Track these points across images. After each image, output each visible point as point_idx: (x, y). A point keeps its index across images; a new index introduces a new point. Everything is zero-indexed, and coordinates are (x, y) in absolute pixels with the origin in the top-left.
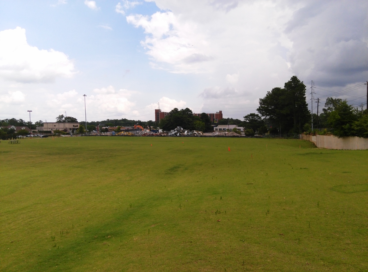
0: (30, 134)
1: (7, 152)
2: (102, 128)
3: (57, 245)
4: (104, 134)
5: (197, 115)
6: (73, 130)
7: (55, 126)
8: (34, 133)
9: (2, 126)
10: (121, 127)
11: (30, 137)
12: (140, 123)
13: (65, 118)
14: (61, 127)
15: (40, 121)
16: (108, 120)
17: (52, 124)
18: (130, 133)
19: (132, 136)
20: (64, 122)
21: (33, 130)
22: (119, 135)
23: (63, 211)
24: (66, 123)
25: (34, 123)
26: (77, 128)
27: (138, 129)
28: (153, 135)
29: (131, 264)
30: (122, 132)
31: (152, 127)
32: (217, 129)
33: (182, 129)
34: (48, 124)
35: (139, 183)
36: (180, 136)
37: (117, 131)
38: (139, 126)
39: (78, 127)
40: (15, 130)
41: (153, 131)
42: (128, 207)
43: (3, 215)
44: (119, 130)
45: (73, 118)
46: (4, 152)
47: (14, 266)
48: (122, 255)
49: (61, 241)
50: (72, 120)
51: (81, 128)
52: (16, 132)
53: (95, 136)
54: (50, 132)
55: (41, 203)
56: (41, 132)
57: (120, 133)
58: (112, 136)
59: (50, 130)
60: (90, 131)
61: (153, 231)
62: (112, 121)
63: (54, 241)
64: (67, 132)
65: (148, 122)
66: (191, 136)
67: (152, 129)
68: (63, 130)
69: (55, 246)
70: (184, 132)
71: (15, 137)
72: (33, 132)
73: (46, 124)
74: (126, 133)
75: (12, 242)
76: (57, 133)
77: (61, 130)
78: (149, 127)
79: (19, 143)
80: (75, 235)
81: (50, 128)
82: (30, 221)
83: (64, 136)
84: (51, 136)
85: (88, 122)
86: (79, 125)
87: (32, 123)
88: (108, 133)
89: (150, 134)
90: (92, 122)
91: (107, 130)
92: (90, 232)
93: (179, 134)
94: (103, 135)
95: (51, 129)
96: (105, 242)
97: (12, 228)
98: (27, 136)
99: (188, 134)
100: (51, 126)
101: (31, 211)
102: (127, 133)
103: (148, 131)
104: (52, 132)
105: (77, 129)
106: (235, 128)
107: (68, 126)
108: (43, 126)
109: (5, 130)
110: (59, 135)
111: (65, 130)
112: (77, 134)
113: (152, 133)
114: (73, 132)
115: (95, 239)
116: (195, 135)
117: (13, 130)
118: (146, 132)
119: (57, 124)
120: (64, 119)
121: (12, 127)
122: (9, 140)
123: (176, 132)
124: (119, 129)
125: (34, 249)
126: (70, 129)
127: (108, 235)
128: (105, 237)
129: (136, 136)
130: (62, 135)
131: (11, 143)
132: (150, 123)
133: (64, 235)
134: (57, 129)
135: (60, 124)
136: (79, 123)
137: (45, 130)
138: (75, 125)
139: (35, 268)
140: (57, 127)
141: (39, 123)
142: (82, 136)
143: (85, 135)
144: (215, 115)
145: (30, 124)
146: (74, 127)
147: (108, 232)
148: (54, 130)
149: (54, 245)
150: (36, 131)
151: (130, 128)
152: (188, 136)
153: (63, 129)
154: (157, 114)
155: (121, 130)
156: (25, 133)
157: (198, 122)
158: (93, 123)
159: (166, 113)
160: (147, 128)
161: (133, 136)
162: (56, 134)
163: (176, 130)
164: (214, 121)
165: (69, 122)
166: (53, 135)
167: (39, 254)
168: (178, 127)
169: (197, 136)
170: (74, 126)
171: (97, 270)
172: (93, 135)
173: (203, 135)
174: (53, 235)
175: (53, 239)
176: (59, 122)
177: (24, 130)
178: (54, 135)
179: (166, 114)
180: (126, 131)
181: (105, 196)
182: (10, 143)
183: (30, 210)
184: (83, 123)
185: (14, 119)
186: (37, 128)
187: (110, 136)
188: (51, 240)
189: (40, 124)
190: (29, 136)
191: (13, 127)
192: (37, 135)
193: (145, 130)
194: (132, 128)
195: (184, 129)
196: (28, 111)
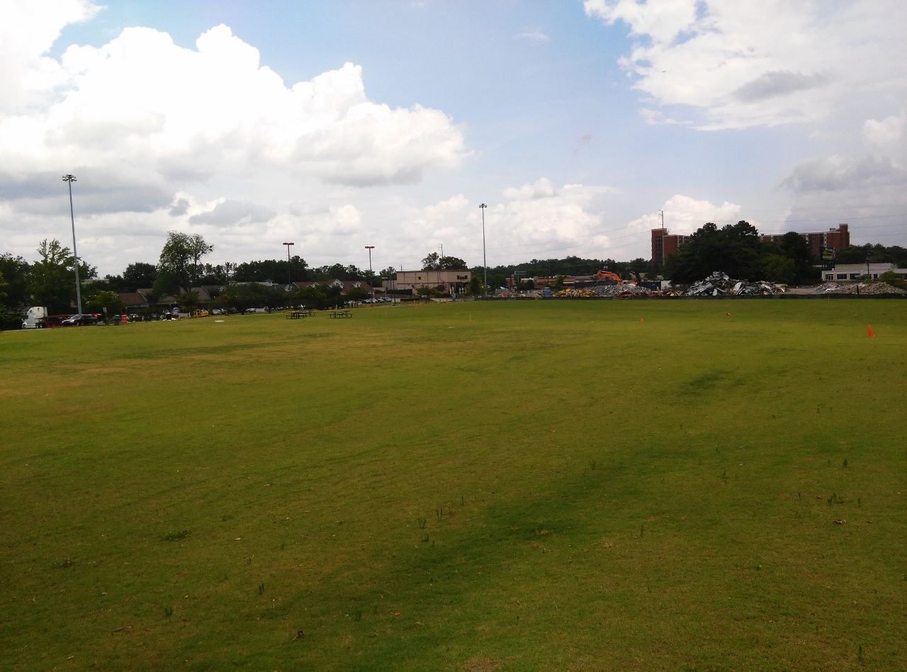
0: (370, 297)
1: (328, 335)
2: (520, 280)
3: (431, 539)
4: (524, 295)
5: (772, 240)
6: (458, 286)
7: (420, 278)
8: (378, 295)
9: (317, 281)
10: (565, 277)
11: (369, 303)
12: (612, 266)
13: (440, 259)
14: (433, 280)
15: (391, 268)
16: (535, 260)
17: (414, 274)
18: (588, 291)
19: (593, 297)
20: (438, 268)
21: (375, 289)
22: (559, 298)
23: (440, 466)
24: (443, 271)
25: (377, 274)
26: (465, 281)
27: (608, 281)
28: (644, 296)
29: (601, 602)
30: (568, 290)
31: (642, 275)
32: (829, 277)
33: (727, 278)
34: (406, 274)
35: (611, 413)
36: (721, 296)
37: (554, 288)
38: (609, 275)
39: (469, 279)
40: (341, 290)
41: (646, 285)
42: (588, 467)
43: (323, 466)
44: (560, 285)
45: (456, 259)
46: (321, 335)
47: (346, 574)
48: (576, 578)
49: (439, 530)
50: (454, 264)
51: (475, 283)
52: (342, 294)
53: (505, 299)
54: (409, 292)
55: (395, 445)
56: (393, 293)
57: (562, 292)
58: (544, 298)
59: (410, 287)
60: (493, 289)
61: (652, 531)
62: (543, 264)
63: (423, 528)
64: (446, 292)
65: (633, 262)
66: (753, 297)
67: (643, 281)
68: (437, 288)
69: (427, 540)
70: (733, 286)
71: (341, 305)
72: (377, 292)
73: (402, 274)
74: (575, 292)
75: (341, 523)
76: (424, 294)
77: (431, 286)
78: (634, 276)
79: (349, 316)
80: (468, 520)
81: (409, 284)
82: (375, 482)
83: (437, 300)
84: (412, 300)
85: (488, 268)
86: (469, 274)
87: (374, 272)
88: (535, 293)
89: (637, 294)
90: (499, 267)
91: (531, 286)
92: (500, 516)
93: (718, 291)
94: (523, 298)
95: (411, 285)
96: (535, 543)
97: (340, 493)
98: (365, 302)
99: (744, 292)
100: (411, 280)
101: (377, 461)
102: (580, 291)
103: (632, 285)
104: (414, 292)
105: (465, 284)
106: (891, 272)
107: (448, 277)
108: (396, 280)
109: (324, 289)
110: (428, 299)
111: (441, 288)
112: (466, 296)
113: (643, 290)
114: (457, 291)
115: (512, 533)
116: (766, 293)
117: (337, 290)
118: (626, 287)
119: (425, 274)
120: (438, 262)
121: (335, 283)
122: (330, 311)
123: (709, 285)
124: (560, 281)
125: (384, 541)
126: (452, 285)
127: (541, 528)
128: (533, 531)
129: (603, 298)
130: (434, 299)
131: (335, 317)
132: (638, 265)
133: (444, 518)
134: (423, 286)
135: (430, 273)
136: (470, 270)
137: (399, 288)
138: (462, 274)
139: (387, 583)
140: (423, 281)
141: (388, 272)
142: (476, 299)
143: (483, 299)
144: (825, 238)
145: (369, 273)
146: (459, 281)
147: (541, 521)
148: (418, 287)
149: (424, 538)
150: (382, 289)
151: (587, 279)
152: (742, 296)
153: (436, 285)
154: (657, 241)
155: (565, 285)
156: (360, 296)
157: (774, 257)
158: (500, 270)
159: (681, 237)
160: (630, 278)
161: (595, 298)
162: (423, 296)
163: (710, 281)
164: (822, 255)
165: (448, 269)
166: (416, 300)
167: (395, 553)
168: (716, 274)
169: (770, 296)
170: (458, 277)
171: (518, 604)
172: (500, 298)
173: (789, 293)
174: (422, 515)
175: (422, 523)
176: (428, 269)
177: (358, 288)
178: (418, 299)
179: (680, 242)
180: (577, 286)
181: (531, 437)
182: (333, 316)
183: (374, 459)
184: (478, 271)
185: (338, 264)
186: (384, 283)
187: (539, 299)
188: (418, 526)
189: (390, 275)
190: (367, 301)
191: (337, 282)
192: (384, 299)
193: (625, 283)
194: (592, 278)
195: (731, 277)
196: (367, 247)
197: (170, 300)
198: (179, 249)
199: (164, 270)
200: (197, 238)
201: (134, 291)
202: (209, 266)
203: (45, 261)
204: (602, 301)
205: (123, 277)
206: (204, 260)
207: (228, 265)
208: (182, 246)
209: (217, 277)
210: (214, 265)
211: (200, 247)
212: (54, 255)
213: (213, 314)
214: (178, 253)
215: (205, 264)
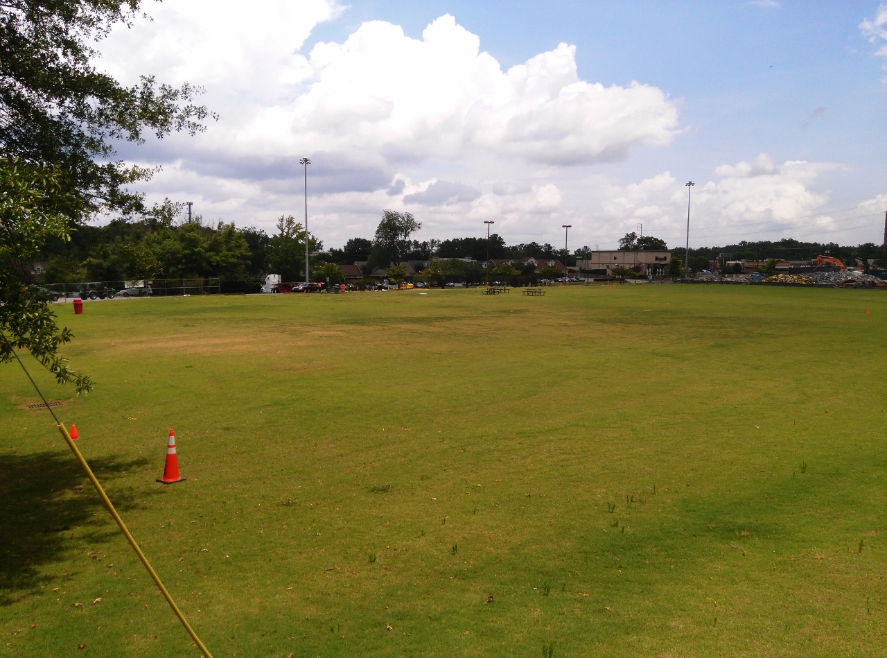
0: (563, 275)
1: (521, 311)
2: (725, 263)
3: (620, 524)
4: (729, 279)
6: (655, 268)
7: (615, 258)
8: (571, 274)
9: (513, 259)
10: (779, 261)
11: (562, 282)
12: (834, 250)
13: (638, 240)
14: (629, 260)
15: (586, 247)
16: (744, 242)
17: (609, 254)
18: (804, 278)
19: (810, 285)
20: (636, 249)
21: (569, 268)
22: (770, 283)
23: (630, 451)
24: (641, 251)
25: (572, 253)
26: (663, 262)
27: (828, 267)
28: (872, 285)
29: (811, 617)
30: (781, 275)
31: (870, 261)
34: (602, 254)
35: (826, 412)
37: (765, 272)
38: (830, 260)
39: (668, 261)
40: (535, 268)
41: (875, 273)
42: (796, 469)
43: (513, 439)
44: (772, 270)
45: (656, 239)
46: (516, 312)
47: (534, 547)
48: (782, 587)
49: (628, 516)
50: (653, 245)
51: (674, 264)
52: (537, 272)
53: (707, 282)
54: (604, 272)
55: (584, 426)
56: (587, 273)
57: (774, 277)
58: (752, 283)
59: (604, 267)
60: (694, 271)
61: (872, 547)
62: (753, 246)
63: (612, 512)
64: (641, 273)
65: (861, 247)
67: (871, 268)
68: (633, 269)
69: (616, 525)
71: (535, 284)
72: (570, 271)
73: (598, 254)
74: (790, 278)
75: (529, 496)
76: (619, 275)
77: (627, 267)
78: (860, 263)
79: (542, 294)
80: (660, 510)
81: (603, 264)
82: (563, 460)
83: (632, 281)
84: (607, 280)
85: (690, 250)
86: (668, 256)
87: (569, 251)
88: (742, 278)
89: (863, 283)
90: (702, 249)
91: (737, 270)
92: (694, 511)
94: (728, 282)
95: (605, 265)
96: (734, 544)
97: (529, 467)
98: (557, 281)
100: (606, 260)
101: (565, 439)
102: (795, 277)
103: (858, 273)
104: (609, 272)
105: (663, 266)
107: (646, 258)
108: (591, 259)
109: (518, 267)
110: (622, 281)
111: (637, 268)
112: (664, 278)
113: (870, 278)
114: (654, 272)
115: (708, 530)
117: (531, 267)
118: (850, 275)
119: (621, 254)
120: (635, 242)
121: (530, 261)
122: (524, 288)
124: (772, 265)
125: (572, 520)
126: (649, 266)
127: (742, 529)
128: (733, 531)
129: (822, 286)
130: (628, 280)
131: (529, 295)
132: (867, 250)
133: (633, 505)
134: (618, 266)
135: (627, 253)
136: (670, 251)
137: (594, 267)
138: (661, 255)
139: (575, 562)
140: (619, 260)
141: (583, 251)
142: (675, 282)
143: (682, 282)
145: (564, 253)
146: (657, 262)
147: (741, 521)
148: (613, 267)
149: (613, 523)
150: (576, 269)
151: (804, 264)
153: (632, 266)
155: (777, 269)
156: (554, 276)
158: (703, 251)
160: (856, 265)
161: (812, 285)
162: (617, 277)
165: (646, 249)
166: (611, 280)
167: (582, 534)
170: (657, 258)
171: (715, 606)
172: (702, 282)
174: (611, 499)
175: (612, 508)
176: (624, 250)
177: (553, 267)
178: (613, 280)
180: (791, 271)
181: (732, 432)
182: (526, 293)
183: (563, 437)
184: (679, 252)
185: (534, 243)
186: (578, 263)
187: (746, 284)
188: (607, 510)
189: (585, 254)
190: (560, 280)
191: (532, 260)
192: (577, 279)
193: (849, 270)
194: (810, 264)
196: (564, 226)
197: (381, 272)
198: (392, 226)
199: (378, 244)
200: (408, 216)
201: (352, 263)
202: (416, 242)
203: (282, 235)
204: (821, 290)
205: (343, 250)
206: (412, 237)
207: (432, 241)
208: (394, 223)
209: (422, 253)
210: (421, 242)
211: (410, 225)
212: (289, 229)
213: (417, 287)
214: (391, 230)
215: (412, 241)
